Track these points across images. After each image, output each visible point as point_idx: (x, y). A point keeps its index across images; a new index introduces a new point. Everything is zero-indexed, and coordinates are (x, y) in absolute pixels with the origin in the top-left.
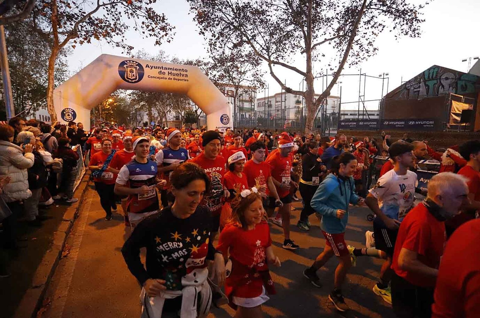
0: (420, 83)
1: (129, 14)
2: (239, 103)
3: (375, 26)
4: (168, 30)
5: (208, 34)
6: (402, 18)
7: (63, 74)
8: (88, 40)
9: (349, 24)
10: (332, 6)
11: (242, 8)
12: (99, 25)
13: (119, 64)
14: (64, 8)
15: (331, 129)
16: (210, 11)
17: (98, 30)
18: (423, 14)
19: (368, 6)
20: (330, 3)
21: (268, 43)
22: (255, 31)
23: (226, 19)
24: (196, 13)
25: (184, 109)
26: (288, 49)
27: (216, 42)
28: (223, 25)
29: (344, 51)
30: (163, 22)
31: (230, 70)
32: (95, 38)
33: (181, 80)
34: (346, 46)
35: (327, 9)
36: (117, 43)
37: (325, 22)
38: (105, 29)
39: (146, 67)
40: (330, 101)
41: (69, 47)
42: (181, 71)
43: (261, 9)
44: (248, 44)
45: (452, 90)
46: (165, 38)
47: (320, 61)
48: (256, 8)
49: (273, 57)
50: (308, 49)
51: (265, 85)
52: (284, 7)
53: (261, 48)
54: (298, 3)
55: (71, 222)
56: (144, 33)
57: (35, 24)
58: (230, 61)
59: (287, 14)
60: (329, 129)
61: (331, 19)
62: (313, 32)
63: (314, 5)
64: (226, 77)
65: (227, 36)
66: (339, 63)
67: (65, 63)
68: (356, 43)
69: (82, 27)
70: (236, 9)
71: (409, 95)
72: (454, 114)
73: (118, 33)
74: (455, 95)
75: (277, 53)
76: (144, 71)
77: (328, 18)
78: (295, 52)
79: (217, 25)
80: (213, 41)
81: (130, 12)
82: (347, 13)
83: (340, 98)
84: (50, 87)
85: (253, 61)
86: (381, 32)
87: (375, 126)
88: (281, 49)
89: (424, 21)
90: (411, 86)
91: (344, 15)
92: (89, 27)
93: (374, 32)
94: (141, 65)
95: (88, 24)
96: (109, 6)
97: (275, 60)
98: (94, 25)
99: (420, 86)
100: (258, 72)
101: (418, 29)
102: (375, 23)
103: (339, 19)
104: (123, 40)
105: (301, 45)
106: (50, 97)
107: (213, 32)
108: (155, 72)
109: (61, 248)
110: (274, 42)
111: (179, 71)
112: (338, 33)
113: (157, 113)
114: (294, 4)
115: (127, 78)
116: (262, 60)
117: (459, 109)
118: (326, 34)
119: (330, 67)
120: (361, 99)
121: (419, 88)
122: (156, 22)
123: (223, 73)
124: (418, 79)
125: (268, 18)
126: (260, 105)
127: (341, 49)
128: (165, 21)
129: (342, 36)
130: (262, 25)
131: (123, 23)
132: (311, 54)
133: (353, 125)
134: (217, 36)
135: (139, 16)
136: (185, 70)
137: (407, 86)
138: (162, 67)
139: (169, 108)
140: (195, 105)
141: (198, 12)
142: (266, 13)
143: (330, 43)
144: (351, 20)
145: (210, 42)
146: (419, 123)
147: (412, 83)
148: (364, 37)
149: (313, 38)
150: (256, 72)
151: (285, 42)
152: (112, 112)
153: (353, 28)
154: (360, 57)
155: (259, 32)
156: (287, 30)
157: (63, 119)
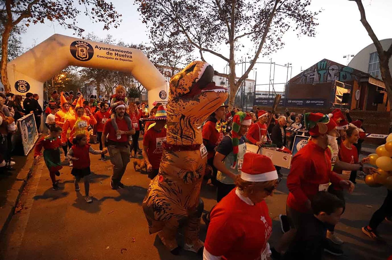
0: (314, 72)
3: (283, 25)
4: (116, 17)
5: (150, 23)
6: (302, 21)
7: (17, 50)
8: (41, 20)
9: (263, 22)
10: (250, 8)
11: (179, 3)
12: (52, 8)
13: (70, 44)
15: (248, 105)
16: (152, 4)
17: (51, 12)
18: (317, 19)
19: (278, 9)
20: (249, 5)
21: (200, 34)
22: (189, 23)
23: (165, 12)
24: (140, 4)
25: (129, 85)
26: (215, 39)
27: (156, 30)
28: (163, 16)
29: (259, 44)
30: (111, 9)
31: (168, 54)
32: (48, 19)
33: (126, 60)
34: (261, 40)
35: (247, 10)
36: (69, 25)
37: (245, 20)
38: (57, 12)
39: (96, 48)
40: (247, 83)
41: (22, 26)
42: (126, 53)
43: (194, 6)
44: (183, 33)
45: (337, 78)
47: (240, 50)
48: (190, 4)
49: (203, 45)
50: (231, 41)
52: (213, 5)
53: (194, 38)
54: (224, 2)
55: (25, 181)
58: (168, 47)
59: (215, 11)
60: (247, 105)
61: (249, 17)
62: (235, 27)
63: (237, 6)
64: (164, 60)
65: (166, 26)
66: (255, 53)
67: (18, 40)
68: (268, 38)
69: (35, 8)
70: (174, 4)
71: (306, 81)
72: (337, 96)
73: (70, 16)
74: (338, 82)
75: (207, 42)
76: (93, 51)
77: (247, 17)
78: (221, 42)
79: (158, 16)
80: (154, 30)
82: (261, 14)
83: (256, 81)
84: (4, 60)
85: (188, 48)
87: (282, 103)
88: (210, 39)
89: (318, 24)
90: (308, 73)
91: (259, 15)
92: (42, 9)
93: (282, 30)
94: (91, 46)
95: (42, 6)
97: (205, 48)
98: (47, 7)
99: (314, 74)
100: (191, 57)
101: (313, 31)
102: (283, 23)
103: (255, 18)
104: (74, 23)
105: (226, 37)
107: (154, 22)
108: (103, 53)
109: (14, 205)
110: (204, 33)
111: (125, 53)
112: (255, 29)
113: (104, 88)
114: (221, 3)
115: (78, 56)
116: (194, 47)
117: (341, 93)
118: (245, 29)
119: (248, 56)
120: (272, 83)
121: (314, 76)
122: (105, 9)
123: (162, 56)
124: (313, 68)
125: (200, 13)
127: (257, 42)
128: (113, 9)
129: (258, 32)
130: (195, 19)
131: (75, 8)
132: (233, 45)
133: (265, 102)
134: (158, 25)
135: (89, 2)
136: (130, 52)
137: (305, 73)
138: (110, 49)
139: (115, 84)
140: (138, 82)
141: (142, 4)
142: (198, 8)
143: (248, 36)
144: (264, 20)
145: (152, 30)
146: (313, 102)
147: (309, 71)
148: (274, 34)
149: (235, 32)
150: (189, 57)
151: (213, 34)
152: (64, 86)
153: (266, 26)
154: (271, 49)
155: (192, 25)
156: (215, 24)
157: (17, 89)
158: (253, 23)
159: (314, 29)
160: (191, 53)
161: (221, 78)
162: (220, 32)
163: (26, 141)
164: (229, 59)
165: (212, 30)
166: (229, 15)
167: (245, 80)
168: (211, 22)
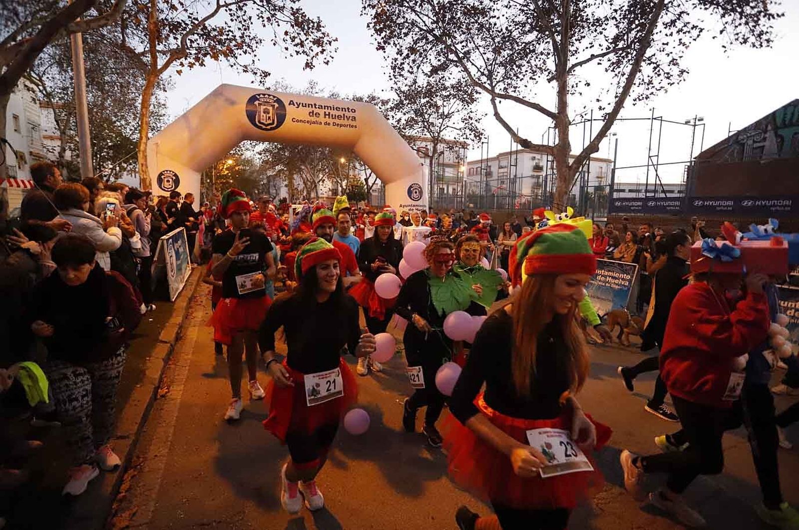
0: (766, 132)
1: (265, 19)
2: (437, 167)
3: (685, 29)
4: (326, 43)
5: (391, 50)
6: (737, 14)
7: (160, 120)
8: (200, 62)
12: (219, 37)
14: (166, 12)
15: (596, 214)
16: (395, 12)
17: (216, 47)
18: (780, 4)
22: (469, 44)
23: (421, 25)
24: (371, 15)
25: (347, 177)
26: (524, 73)
27: (403, 63)
28: (416, 34)
29: (626, 76)
30: (319, 30)
31: (425, 111)
32: (212, 58)
33: (345, 126)
34: (630, 67)
36: (246, 67)
37: (592, 25)
38: (226, 45)
39: (290, 104)
40: (594, 167)
42: (345, 111)
43: (480, 7)
44: (457, 66)
46: (321, 57)
47: (581, 94)
48: (472, 5)
49: (499, 88)
51: (483, 137)
53: (479, 73)
55: (171, 345)
56: (287, 49)
57: (124, 40)
58: (426, 97)
59: (526, 13)
61: (603, 20)
62: (570, 44)
64: (417, 123)
65: (422, 53)
66: (616, 97)
67: (163, 102)
68: (648, 62)
69: (192, 41)
70: (439, 7)
71: (743, 154)
73: (246, 50)
75: (507, 81)
76: (285, 111)
77: (597, 19)
78: (538, 79)
79: (406, 35)
80: (399, 62)
81: (266, 15)
82: (632, 9)
83: (615, 162)
84: (143, 136)
85: (465, 96)
86: (695, 40)
87: (677, 208)
88: (512, 75)
89: (783, 15)
90: (748, 137)
91: (627, 13)
92: (201, 42)
93: (683, 41)
94: (281, 101)
95: (201, 38)
96: (233, 7)
97: (503, 93)
98: (209, 39)
99: (765, 139)
100: (472, 115)
101: (767, 32)
103: (617, 21)
104: (253, 61)
105: (548, 67)
106: (143, 152)
107: (398, 47)
108: (303, 113)
109: (156, 382)
110: (501, 62)
111: (342, 110)
112: (615, 44)
113: (301, 183)
115: (259, 122)
116: (480, 93)
118: (591, 47)
120: (653, 163)
121: (765, 141)
122: (307, 32)
123: (413, 116)
124: (762, 124)
125: (492, 21)
126: (472, 173)
127: (621, 73)
128: (322, 28)
129: (623, 49)
130: (482, 35)
131: (254, 35)
132: (566, 82)
133: (636, 206)
134: (405, 52)
135: (280, 21)
136: (352, 110)
137: (741, 137)
138: (315, 105)
139: (321, 176)
140: (365, 169)
141: (376, 13)
142: (489, 12)
143: (600, 62)
144: (639, 21)
145: (394, 63)
146: (761, 203)
147: (750, 132)
148: (663, 51)
149: (569, 54)
150: (468, 113)
151: (521, 62)
152: (231, 181)
153: (643, 35)
154: (654, 87)
155: (476, 46)
156: (525, 41)
157: (160, 187)
158: (611, 31)
159: (768, 31)
160: (473, 107)
161: (534, 157)
162: (535, 56)
163: (173, 276)
164: (557, 112)
165: (518, 54)
166: (555, 18)
167: (589, 159)
168: (517, 37)
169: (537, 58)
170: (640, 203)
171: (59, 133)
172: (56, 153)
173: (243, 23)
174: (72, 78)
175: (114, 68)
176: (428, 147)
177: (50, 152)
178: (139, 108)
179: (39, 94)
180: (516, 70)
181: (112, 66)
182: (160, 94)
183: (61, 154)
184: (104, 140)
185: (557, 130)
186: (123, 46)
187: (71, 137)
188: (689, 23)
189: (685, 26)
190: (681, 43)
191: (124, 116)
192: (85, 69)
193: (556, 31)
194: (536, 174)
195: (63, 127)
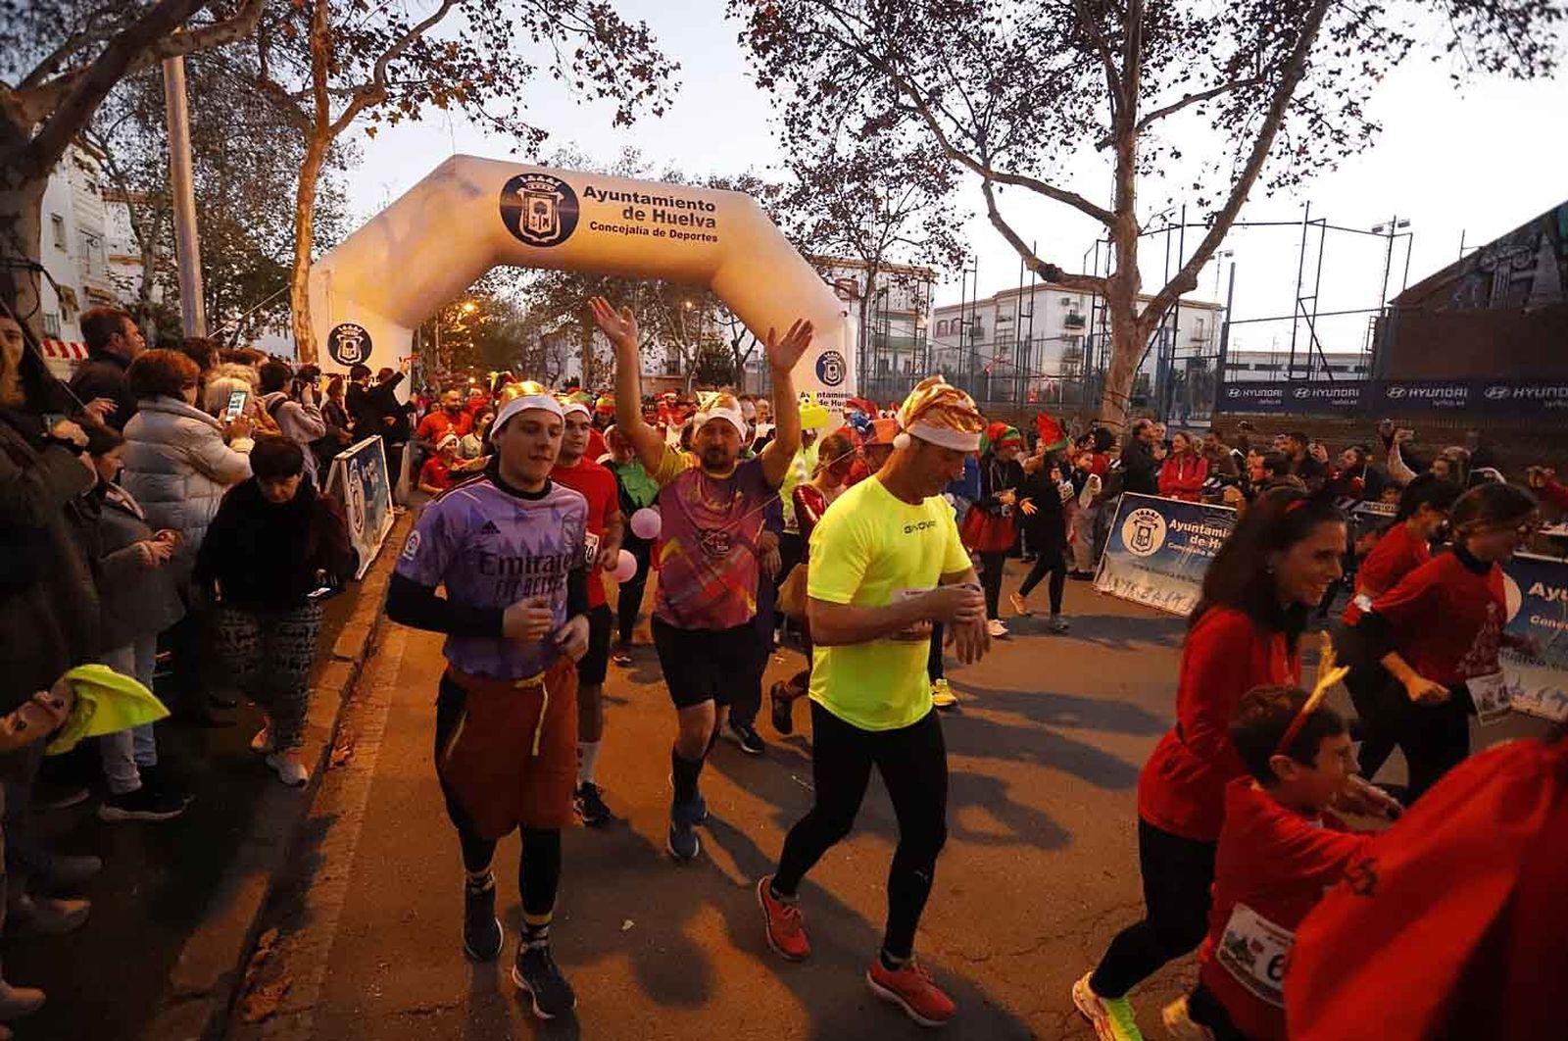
0: (1536, 250)
1: (538, 26)
2: (873, 320)
3: (1376, 42)
4: (658, 74)
5: (786, 88)
6: (1483, 9)
7: (333, 225)
8: (412, 111)
9: (1276, 39)
12: (449, 62)
13: (502, 188)
14: (346, 13)
16: (793, 11)
17: (442, 81)
22: (940, 75)
23: (846, 36)
24: (747, 17)
25: (697, 336)
26: (1050, 133)
27: (810, 113)
28: (834, 55)
29: (1254, 138)
30: (644, 48)
31: (851, 209)
32: (434, 103)
33: (694, 237)
34: (1263, 119)
36: (499, 120)
37: (1188, 36)
38: (462, 77)
39: (586, 194)
40: (1187, 319)
42: (695, 207)
44: (915, 119)
46: (648, 100)
47: (1162, 173)
49: (998, 162)
51: (966, 259)
53: (960, 133)
55: (356, 664)
57: (264, 68)
58: (854, 179)
59: (1053, 12)
61: (1210, 24)
62: (1143, 74)
64: (837, 230)
65: (845, 93)
66: (1233, 179)
68: (1298, 109)
69: (395, 71)
71: (1489, 293)
73: (501, 88)
75: (1013, 147)
76: (577, 206)
77: (1197, 23)
78: (1076, 144)
79: (815, 56)
80: (801, 111)
81: (540, 18)
83: (1229, 307)
85: (931, 178)
86: (1396, 63)
87: (1353, 402)
88: (1026, 136)
90: (1500, 260)
91: (1258, 9)
92: (414, 72)
93: (1370, 67)
94: (570, 188)
95: (414, 64)
96: (476, 3)
97: (1007, 172)
98: (429, 65)
99: (1534, 264)
100: (944, 216)
101: (1545, 47)
102: (1377, 32)
103: (1237, 26)
104: (515, 109)
105: (1097, 121)
107: (799, 80)
108: (611, 212)
109: (328, 738)
110: (1003, 111)
111: (689, 207)
112: (1234, 73)
115: (526, 228)
116: (961, 173)
118: (1188, 77)
120: (1305, 312)
121: (1534, 268)
122: (621, 51)
123: (829, 217)
124: (1530, 233)
125: (987, 27)
126: (943, 331)
127: (1243, 131)
129: (1249, 83)
130: (966, 55)
131: (517, 58)
132: (1132, 149)
133: (1270, 398)
134: (814, 91)
135: (566, 30)
136: (707, 206)
137: (1485, 262)
138: (636, 195)
140: (733, 323)
141: (757, 13)
142: (980, 10)
143: (1201, 109)
144: (1282, 26)
145: (791, 112)
146: (1525, 392)
147: (1505, 249)
148: (1330, 86)
149: (1141, 93)
150: (937, 213)
151: (1042, 110)
152: (472, 345)
153: (1290, 54)
154: (1309, 159)
155: (954, 79)
156: (1051, 68)
158: (1226, 47)
159: (1548, 44)
160: (946, 199)
161: (1068, 300)
162: (1071, 98)
163: (359, 531)
164: (1114, 209)
165: (1038, 94)
166: (1113, 22)
167: (1177, 304)
168: (1035, 60)
169: (1075, 101)
170: (1278, 393)
171: (139, 249)
172: (135, 290)
173: (496, 34)
174: (163, 144)
175: (244, 124)
176: (858, 279)
177: (122, 287)
178: (294, 201)
179: (102, 175)
180: (1032, 126)
181: (241, 120)
182: (334, 175)
183: (144, 293)
184: (227, 264)
185: (1114, 245)
186: (263, 82)
187: (163, 259)
188: (1383, 29)
189: (1376, 35)
190: (1366, 70)
191: (263, 217)
192: (191, 125)
193: (1114, 48)
194: (1070, 333)
195: (146, 240)
